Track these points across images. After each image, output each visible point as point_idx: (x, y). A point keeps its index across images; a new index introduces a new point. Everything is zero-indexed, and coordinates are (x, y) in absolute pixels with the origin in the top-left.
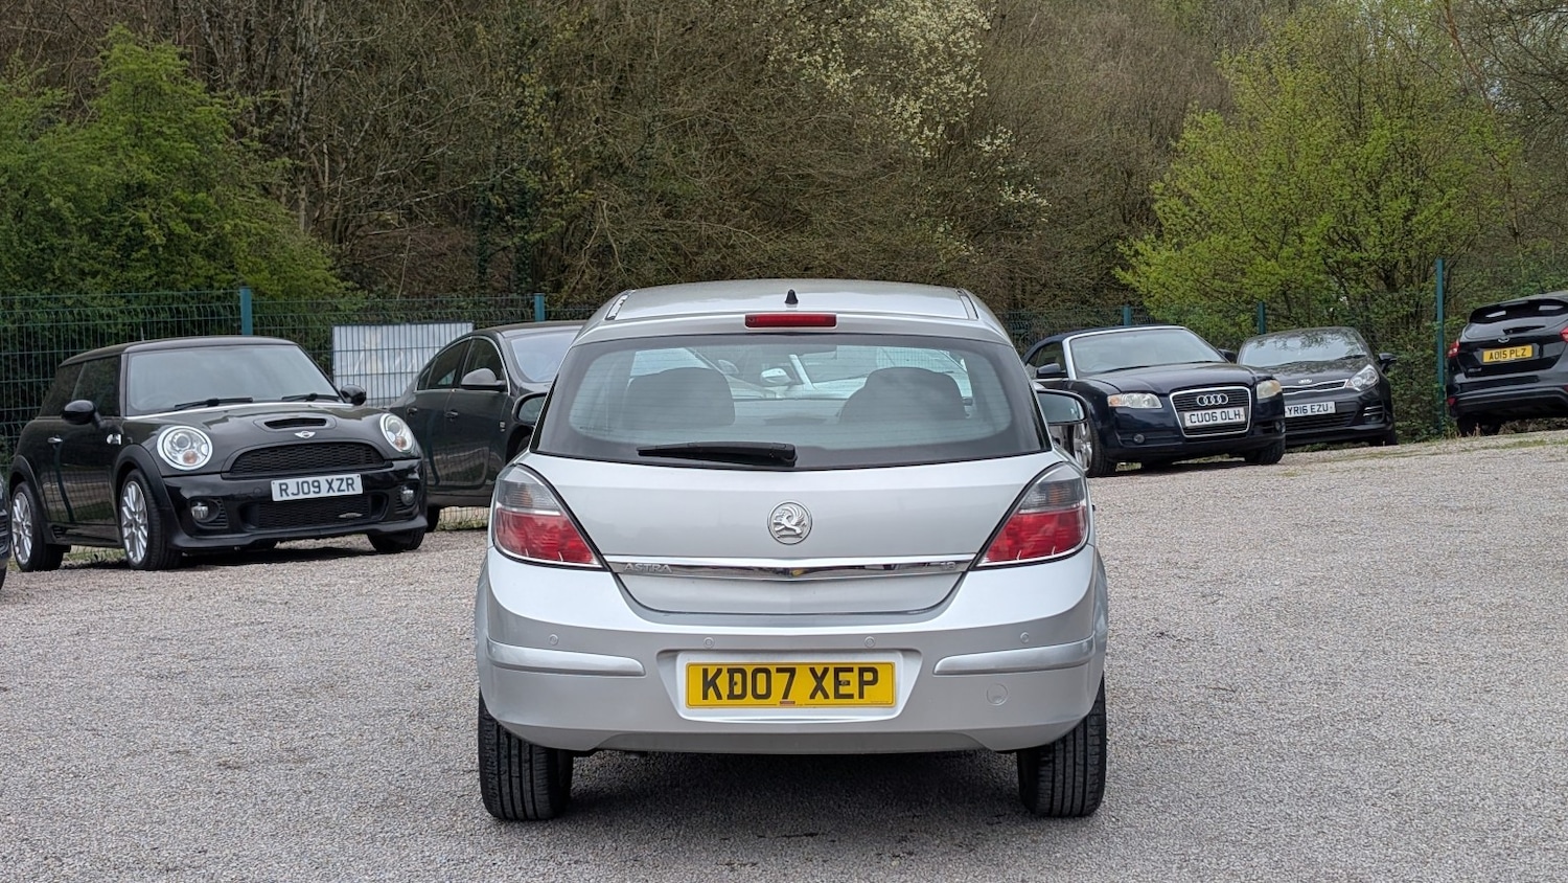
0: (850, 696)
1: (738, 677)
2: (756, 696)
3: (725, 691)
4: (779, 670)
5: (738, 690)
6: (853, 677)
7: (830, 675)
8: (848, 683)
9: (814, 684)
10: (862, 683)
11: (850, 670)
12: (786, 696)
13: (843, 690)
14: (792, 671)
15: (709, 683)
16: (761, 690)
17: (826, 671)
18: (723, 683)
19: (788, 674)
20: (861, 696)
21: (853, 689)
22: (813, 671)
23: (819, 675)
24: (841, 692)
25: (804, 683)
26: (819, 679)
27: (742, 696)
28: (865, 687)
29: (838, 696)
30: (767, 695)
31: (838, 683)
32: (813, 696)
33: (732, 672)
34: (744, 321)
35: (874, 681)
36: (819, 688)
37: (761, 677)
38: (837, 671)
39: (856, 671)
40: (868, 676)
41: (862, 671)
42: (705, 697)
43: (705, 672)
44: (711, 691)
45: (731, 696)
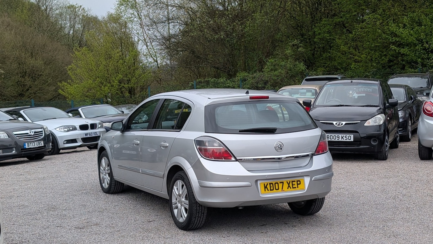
0: (296, 188)
1: (271, 185)
2: (276, 189)
3: (269, 189)
4: (280, 183)
5: (272, 188)
6: (295, 183)
7: (291, 183)
8: (295, 185)
9: (288, 185)
10: (298, 184)
11: (295, 181)
12: (282, 189)
13: (294, 186)
15: (266, 187)
16: (277, 188)
17: (290, 182)
18: (268, 187)
19: (282, 184)
20: (298, 187)
21: (296, 186)
22: (287, 182)
25: (286, 185)
26: (289, 184)
27: (273, 190)
28: (298, 185)
29: (293, 188)
31: (293, 185)
32: (288, 188)
33: (270, 184)
34: (249, 98)
35: (300, 184)
36: (289, 186)
37: (277, 185)
40: (299, 183)
41: (297, 181)
42: (265, 191)
43: (264, 184)
44: (266, 189)
45: (271, 190)
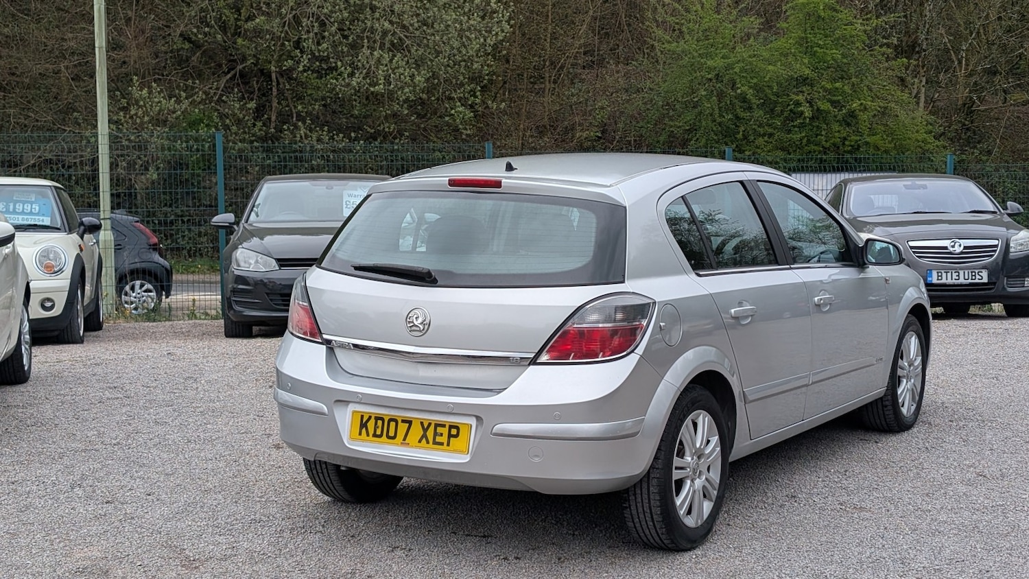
0: (442, 444)
1: (380, 422)
2: (388, 437)
3: (371, 432)
4: (403, 421)
5: (378, 432)
6: (445, 431)
7: (432, 427)
8: (442, 435)
9: (422, 433)
10: (450, 436)
11: (444, 426)
12: (404, 439)
13: (438, 439)
14: (410, 422)
15: (363, 425)
16: (392, 434)
17: (430, 424)
18: (371, 425)
19: (408, 424)
20: (448, 445)
21: (444, 439)
22: (422, 423)
23: (425, 427)
24: (437, 440)
25: (416, 431)
26: (425, 430)
27: (380, 436)
28: (451, 439)
29: (435, 443)
30: (394, 438)
31: (435, 434)
32: (420, 441)
33: (377, 419)
34: (447, 182)
35: (456, 436)
36: (424, 436)
37: (393, 424)
38: (437, 425)
39: (447, 427)
40: (454, 432)
41: (451, 427)
42: (360, 434)
43: (362, 417)
44: (364, 430)
45: (375, 435)
